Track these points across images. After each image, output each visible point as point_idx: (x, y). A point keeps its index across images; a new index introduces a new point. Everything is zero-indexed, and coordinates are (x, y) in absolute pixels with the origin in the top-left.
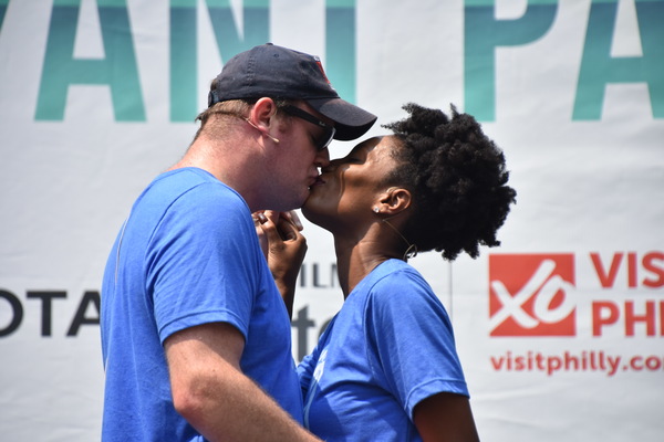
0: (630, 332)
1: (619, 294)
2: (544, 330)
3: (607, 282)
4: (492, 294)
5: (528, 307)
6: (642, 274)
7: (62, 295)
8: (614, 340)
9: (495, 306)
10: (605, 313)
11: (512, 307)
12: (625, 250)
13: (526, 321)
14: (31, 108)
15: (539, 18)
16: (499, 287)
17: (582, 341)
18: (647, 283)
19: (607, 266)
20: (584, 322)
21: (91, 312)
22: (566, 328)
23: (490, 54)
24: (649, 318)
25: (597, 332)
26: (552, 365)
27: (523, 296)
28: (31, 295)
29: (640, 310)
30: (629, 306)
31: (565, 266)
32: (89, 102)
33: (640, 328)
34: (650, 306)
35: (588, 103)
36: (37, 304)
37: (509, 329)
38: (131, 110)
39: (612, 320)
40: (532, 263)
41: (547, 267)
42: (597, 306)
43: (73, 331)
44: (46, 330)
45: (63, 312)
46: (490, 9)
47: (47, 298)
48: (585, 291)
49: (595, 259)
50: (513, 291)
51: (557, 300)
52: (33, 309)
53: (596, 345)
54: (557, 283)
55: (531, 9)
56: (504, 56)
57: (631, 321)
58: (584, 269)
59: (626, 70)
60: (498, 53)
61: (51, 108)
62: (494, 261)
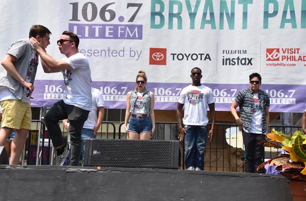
0: (287, 60)
1: (286, 54)
2: (274, 60)
3: (284, 53)
5: (272, 56)
6: (290, 52)
7: (204, 54)
8: (285, 61)
9: (267, 56)
10: (284, 57)
11: (270, 56)
12: (287, 48)
13: (272, 59)
14: (200, 27)
15: (275, 13)
16: (268, 53)
17: (280, 62)
18: (290, 53)
19: (284, 50)
20: (281, 59)
21: (208, 57)
22: (278, 59)
24: (290, 58)
25: (282, 60)
26: (275, 65)
28: (199, 54)
29: (289, 57)
30: (287, 56)
31: (278, 50)
32: (208, 26)
33: (289, 60)
34: (291, 56)
35: (282, 26)
37: (269, 60)
38: (214, 28)
39: (285, 58)
40: (273, 50)
41: (275, 50)
42: (283, 56)
43: (205, 60)
44: (201, 60)
45: (204, 57)
46: (268, 12)
47: (201, 55)
48: (281, 54)
49: (283, 49)
50: (270, 54)
51: (277, 55)
52: (199, 56)
53: (282, 62)
54: (277, 53)
56: (270, 19)
57: (288, 58)
58: (281, 51)
59: (288, 21)
60: (269, 18)
61: (202, 27)
62: (267, 49)
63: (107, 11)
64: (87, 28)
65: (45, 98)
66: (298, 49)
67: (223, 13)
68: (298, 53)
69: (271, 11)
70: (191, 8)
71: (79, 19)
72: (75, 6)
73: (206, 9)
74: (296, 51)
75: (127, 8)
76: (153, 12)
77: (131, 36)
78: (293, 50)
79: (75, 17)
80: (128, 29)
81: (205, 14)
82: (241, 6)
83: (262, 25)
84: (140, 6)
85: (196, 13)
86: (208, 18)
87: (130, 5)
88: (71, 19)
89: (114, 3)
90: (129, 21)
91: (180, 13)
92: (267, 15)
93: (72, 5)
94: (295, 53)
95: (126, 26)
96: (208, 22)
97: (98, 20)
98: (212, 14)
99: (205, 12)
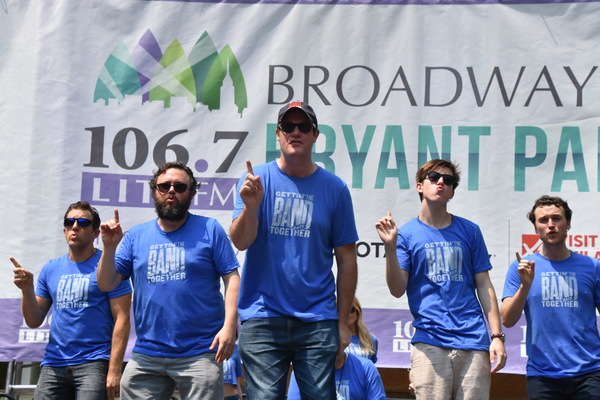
4: (523, 247)
9: (524, 251)
11: (530, 251)
14: (374, 184)
15: (540, 157)
16: (525, 245)
18: (576, 245)
23: (524, 169)
27: (534, 248)
28: (373, 244)
32: (392, 182)
36: (375, 246)
38: (405, 186)
44: (377, 255)
46: (524, 154)
47: (377, 245)
50: (530, 247)
52: (373, 248)
55: (537, 154)
56: (529, 171)
59: (569, 176)
60: (527, 169)
61: (380, 185)
62: (524, 236)
63: (171, 147)
64: (123, 184)
65: (21, 341)
66: (593, 237)
67: (426, 154)
68: (593, 245)
69: (531, 152)
70: (355, 144)
71: (105, 163)
72: (98, 134)
73: (387, 143)
74: (590, 240)
75: (215, 141)
76: (271, 149)
77: (223, 202)
78: (583, 240)
79: (96, 159)
80: (215, 186)
81: (385, 156)
82: (466, 139)
83: (513, 184)
84: (242, 136)
85: (365, 154)
86: (392, 164)
87: (220, 136)
88: (88, 162)
89: (186, 131)
90: (219, 171)
91: (331, 153)
92: (521, 161)
93: (90, 133)
94: (586, 245)
95: (212, 181)
96: (392, 173)
97: (150, 167)
98: (401, 157)
99: (385, 151)
